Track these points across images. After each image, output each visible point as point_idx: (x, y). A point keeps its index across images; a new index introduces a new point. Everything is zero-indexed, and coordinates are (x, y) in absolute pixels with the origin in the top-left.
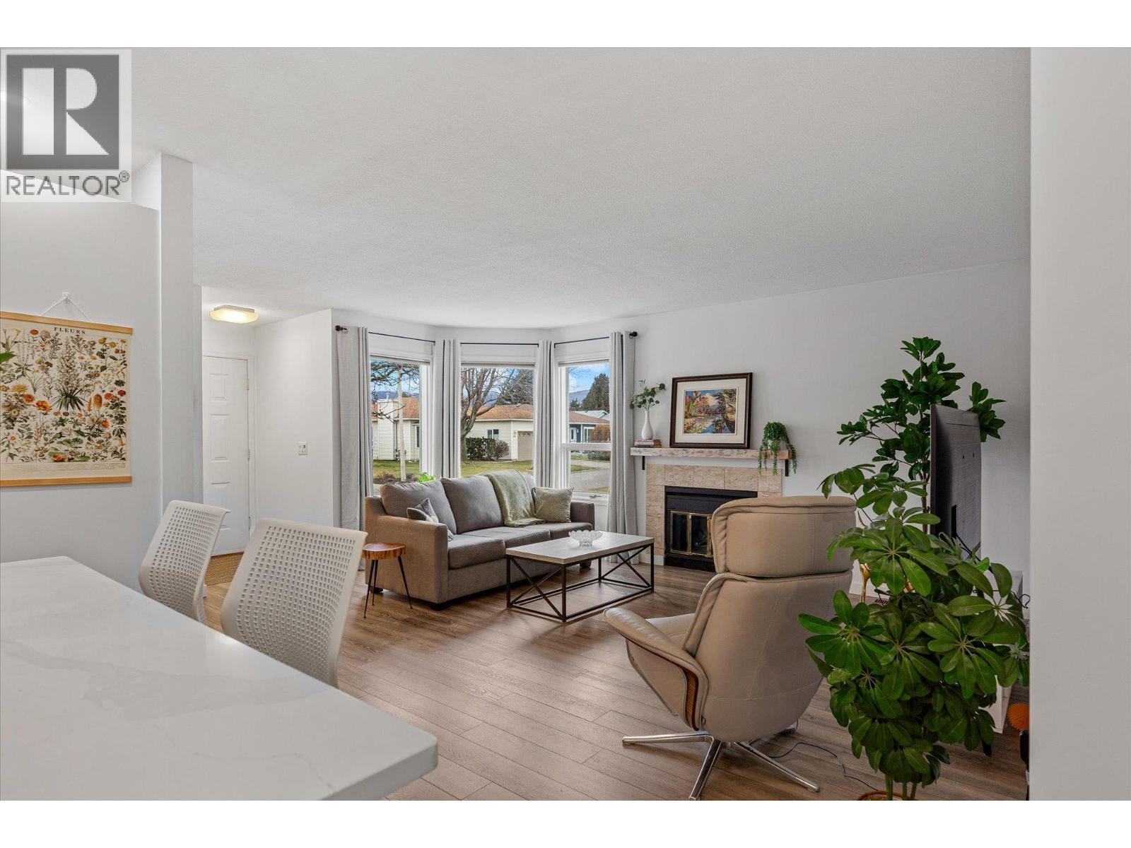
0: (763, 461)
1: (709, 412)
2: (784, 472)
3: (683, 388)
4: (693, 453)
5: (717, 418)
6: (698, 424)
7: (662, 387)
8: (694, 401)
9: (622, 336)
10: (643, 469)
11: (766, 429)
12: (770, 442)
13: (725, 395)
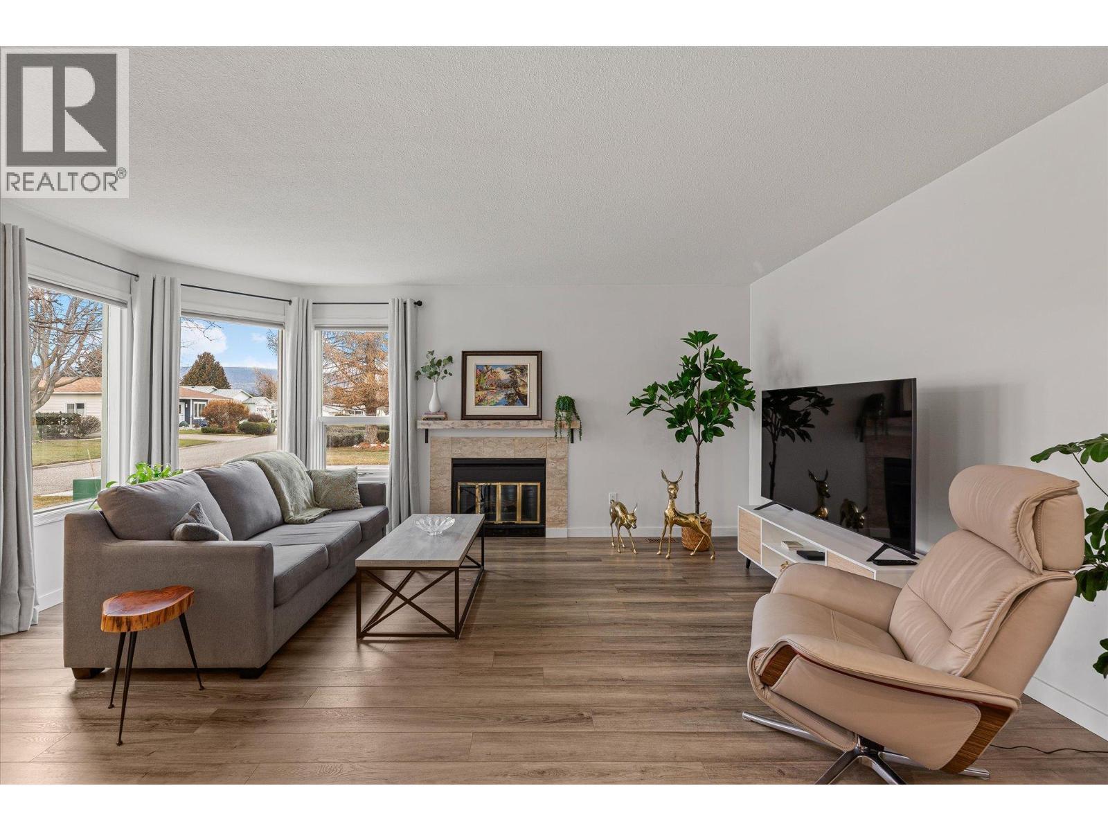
0: (558, 431)
1: (502, 386)
2: (570, 440)
3: (473, 362)
4: (489, 425)
5: (509, 392)
6: (489, 397)
7: (450, 359)
8: (485, 374)
9: (405, 304)
10: (427, 442)
11: (558, 402)
12: (561, 413)
13: (517, 370)
